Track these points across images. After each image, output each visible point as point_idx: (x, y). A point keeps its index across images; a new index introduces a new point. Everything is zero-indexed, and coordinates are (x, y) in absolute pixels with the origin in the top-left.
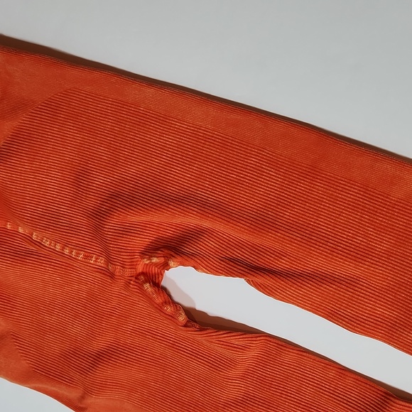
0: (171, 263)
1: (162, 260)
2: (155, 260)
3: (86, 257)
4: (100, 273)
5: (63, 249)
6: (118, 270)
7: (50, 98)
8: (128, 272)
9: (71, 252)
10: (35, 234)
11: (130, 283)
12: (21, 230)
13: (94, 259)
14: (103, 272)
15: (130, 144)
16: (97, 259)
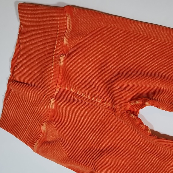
0: (147, 103)
1: (141, 102)
2: (137, 103)
3: (102, 102)
4: (109, 109)
5: (91, 98)
6: (118, 107)
7: (94, 30)
8: (123, 109)
9: (95, 99)
10: (78, 91)
11: (124, 114)
12: (72, 90)
13: (106, 103)
14: (110, 109)
15: (129, 50)
16: (107, 103)
